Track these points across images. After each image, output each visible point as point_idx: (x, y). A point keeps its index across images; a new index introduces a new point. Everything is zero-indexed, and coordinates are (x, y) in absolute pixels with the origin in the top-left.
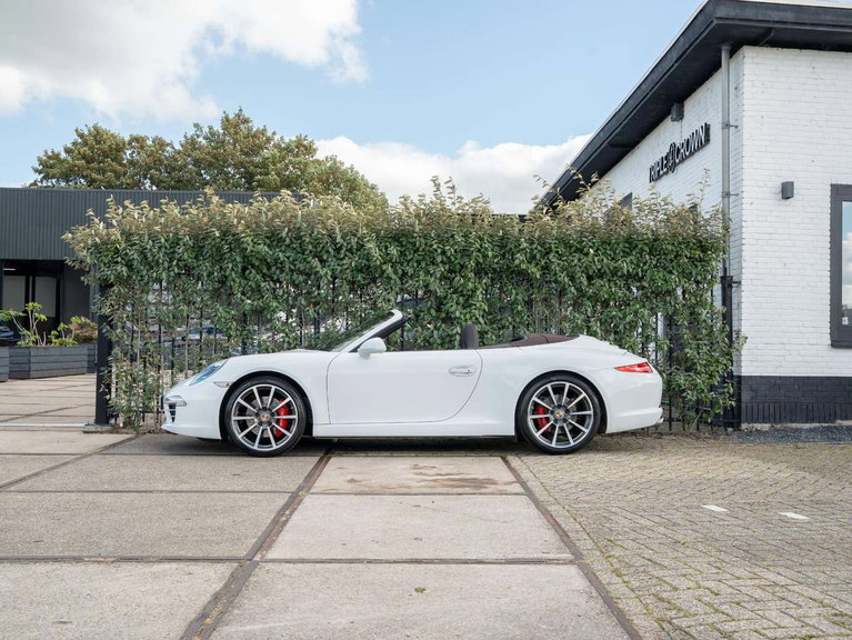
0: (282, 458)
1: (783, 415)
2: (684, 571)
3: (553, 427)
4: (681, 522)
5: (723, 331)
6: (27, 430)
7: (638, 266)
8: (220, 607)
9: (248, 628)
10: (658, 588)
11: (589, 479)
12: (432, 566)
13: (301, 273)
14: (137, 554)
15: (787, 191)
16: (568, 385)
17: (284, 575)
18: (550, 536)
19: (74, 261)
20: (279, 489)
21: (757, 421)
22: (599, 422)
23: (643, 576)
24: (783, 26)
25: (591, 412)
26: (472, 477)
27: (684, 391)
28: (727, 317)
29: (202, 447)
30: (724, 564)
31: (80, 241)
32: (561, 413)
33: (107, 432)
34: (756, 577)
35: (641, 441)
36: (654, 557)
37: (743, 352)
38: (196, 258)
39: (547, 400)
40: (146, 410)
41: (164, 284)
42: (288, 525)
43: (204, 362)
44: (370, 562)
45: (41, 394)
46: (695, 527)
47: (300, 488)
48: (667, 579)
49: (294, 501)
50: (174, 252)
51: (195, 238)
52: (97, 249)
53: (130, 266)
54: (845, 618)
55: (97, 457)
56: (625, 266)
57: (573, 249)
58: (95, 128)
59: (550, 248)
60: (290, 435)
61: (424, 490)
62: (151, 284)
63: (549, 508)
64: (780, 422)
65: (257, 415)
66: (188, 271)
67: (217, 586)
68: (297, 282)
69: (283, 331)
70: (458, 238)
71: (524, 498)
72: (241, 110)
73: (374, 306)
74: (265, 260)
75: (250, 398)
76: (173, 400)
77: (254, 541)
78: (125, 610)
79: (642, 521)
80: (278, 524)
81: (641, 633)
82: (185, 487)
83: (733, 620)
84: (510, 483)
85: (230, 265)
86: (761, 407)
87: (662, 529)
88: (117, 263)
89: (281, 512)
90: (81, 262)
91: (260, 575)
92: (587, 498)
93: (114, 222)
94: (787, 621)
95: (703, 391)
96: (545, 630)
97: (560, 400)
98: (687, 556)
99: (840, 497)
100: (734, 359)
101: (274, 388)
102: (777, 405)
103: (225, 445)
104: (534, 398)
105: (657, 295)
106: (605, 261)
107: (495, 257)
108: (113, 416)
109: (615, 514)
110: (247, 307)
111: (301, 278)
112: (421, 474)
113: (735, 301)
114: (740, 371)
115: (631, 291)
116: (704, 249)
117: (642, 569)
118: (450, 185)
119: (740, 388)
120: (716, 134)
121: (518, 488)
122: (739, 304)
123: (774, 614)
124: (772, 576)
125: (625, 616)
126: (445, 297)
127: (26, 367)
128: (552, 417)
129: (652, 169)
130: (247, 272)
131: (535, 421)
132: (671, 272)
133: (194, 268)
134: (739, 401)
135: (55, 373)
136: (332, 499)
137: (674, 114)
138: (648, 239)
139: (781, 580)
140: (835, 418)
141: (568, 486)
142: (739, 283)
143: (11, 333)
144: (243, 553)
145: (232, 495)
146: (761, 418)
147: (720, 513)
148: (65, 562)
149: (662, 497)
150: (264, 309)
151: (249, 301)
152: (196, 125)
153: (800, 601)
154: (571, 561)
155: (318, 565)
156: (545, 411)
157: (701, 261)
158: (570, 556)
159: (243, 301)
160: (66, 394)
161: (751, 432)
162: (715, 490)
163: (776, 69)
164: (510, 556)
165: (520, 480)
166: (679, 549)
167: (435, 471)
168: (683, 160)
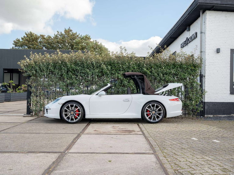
0: (77, 124)
1: (216, 113)
2: (183, 157)
3: (152, 116)
4: (184, 142)
5: (200, 90)
6: (8, 116)
7: (177, 72)
8: (54, 166)
9: (61, 171)
10: (175, 161)
11: (161, 130)
12: (114, 154)
13: (83, 73)
14: (33, 151)
15: (218, 51)
16: (156, 104)
17: (73, 157)
18: (148, 146)
19: (21, 70)
20: (75, 133)
21: (209, 114)
22: (164, 114)
23: (172, 158)
24: (217, 5)
25: (162, 112)
26: (129, 129)
27: (189, 106)
28: (201, 86)
29: (55, 121)
30: (194, 155)
31: (22, 64)
32: (154, 112)
33: (30, 116)
34: (203, 158)
35: (177, 120)
36: (176, 153)
37: (205, 95)
38: (54, 69)
39: (150, 108)
40: (41, 110)
41: (45, 76)
42: (76, 143)
43: (57, 97)
44: (97, 153)
45: (13, 106)
46: (188, 144)
47: (81, 132)
48: (178, 159)
49: (79, 136)
50: (48, 67)
51: (54, 63)
52: (27, 66)
53: (36, 71)
54: (226, 170)
55: (26, 124)
56: (173, 71)
57: (159, 67)
58: (30, 32)
59: (152, 66)
60: (79, 118)
61: (115, 133)
62: (42, 76)
63: (149, 138)
64: (216, 115)
65: (70, 112)
66: (52, 72)
67: (54, 160)
68: (82, 76)
69: (78, 89)
70: (127, 64)
71: (142, 136)
72: (69, 28)
73: (103, 82)
74: (73, 69)
75: (68, 107)
76: (47, 108)
77: (66, 147)
78: (28, 166)
79: (174, 142)
80: (73, 142)
81: (169, 174)
82: (49, 132)
83: (195, 170)
84: (139, 131)
85: (64, 71)
86: (210, 111)
87: (179, 145)
88: (32, 70)
89: (75, 139)
90: (23, 70)
91: (67, 157)
92: (159, 136)
93: (32, 59)
94: (210, 171)
95: (194, 106)
96: (143, 173)
97: (154, 108)
98: (185, 152)
99: (230, 136)
100: (203, 97)
101: (75, 105)
102: (215, 110)
103: (61, 120)
104: (147, 108)
105: (182, 79)
106: (167, 70)
107: (137, 69)
108: (31, 112)
109: (167, 140)
110: (69, 83)
111: (83, 74)
112: (115, 129)
113: (203, 81)
114: (205, 100)
115: (174, 78)
116: (195, 67)
117: (172, 156)
118: (125, 49)
119: (204, 105)
120: (199, 35)
121: (141, 133)
122: (205, 82)
123: (206, 169)
124: (207, 158)
125: (165, 169)
126: (123, 80)
127: (9, 98)
128: (151, 113)
129: (181, 45)
130: (68, 73)
131: (147, 114)
132: (185, 73)
133: (54, 72)
134: (204, 109)
135: (17, 100)
136: (89, 135)
137: (187, 29)
138: (179, 64)
139: (210, 159)
140: (231, 114)
141: (155, 132)
142: (205, 76)
143: (6, 89)
144: (62, 151)
145: (62, 134)
146: (210, 114)
147: (195, 140)
148: (13, 153)
149: (180, 135)
150: (73, 83)
151: (69, 81)
152: (58, 32)
153: (214, 165)
154: (153, 153)
155: (83, 154)
156: (150, 111)
157: (194, 70)
158: (152, 152)
159: (67, 81)
160: (20, 106)
161: (207, 117)
162: (195, 134)
163: (216, 17)
164: (136, 152)
165: (142, 131)
166: (183, 150)
167: (119, 128)
168: (190, 42)
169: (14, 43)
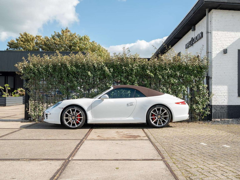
1: (224, 116)
2: (194, 163)
3: (157, 120)
4: (193, 148)
7: (182, 73)
8: (59, 173)
10: (186, 167)
11: (167, 135)
12: (121, 161)
13: (84, 76)
14: (36, 158)
15: (225, 51)
16: (161, 108)
17: (78, 164)
18: (155, 152)
19: (18, 72)
20: (77, 139)
22: (170, 118)
23: (182, 164)
24: (224, 4)
25: (168, 116)
26: (133, 135)
27: (195, 109)
28: (208, 88)
30: (205, 160)
31: (20, 66)
32: (160, 116)
33: (28, 122)
34: (215, 164)
35: (183, 124)
36: (185, 158)
37: (213, 98)
38: (54, 71)
39: (155, 112)
40: (39, 115)
41: (44, 79)
42: (80, 149)
43: (56, 102)
44: (103, 160)
45: (9, 111)
46: (197, 150)
47: (83, 138)
48: (189, 165)
49: (81, 142)
50: (47, 70)
51: (54, 65)
52: (25, 69)
53: (34, 74)
55: (25, 129)
57: (163, 69)
58: (25, 33)
59: (157, 68)
60: (81, 123)
61: (119, 139)
62: (40, 79)
63: (155, 144)
64: (223, 118)
65: (71, 117)
66: (51, 75)
67: (59, 168)
68: (83, 78)
69: (79, 93)
70: (130, 66)
71: (148, 141)
72: (67, 28)
73: (106, 85)
74: (74, 72)
75: (69, 112)
76: (47, 113)
77: (70, 154)
78: (31, 175)
79: (182, 148)
80: (77, 149)
82: (50, 138)
83: (207, 177)
84: (144, 137)
85: (64, 74)
86: (218, 114)
87: (188, 150)
88: (31, 73)
89: (77, 146)
90: (20, 73)
91: (71, 164)
92: (166, 141)
93: (30, 61)
94: (223, 177)
95: (201, 110)
97: (159, 112)
98: (195, 158)
100: (210, 100)
101: (76, 109)
102: (222, 114)
103: (62, 126)
104: (152, 112)
105: (187, 82)
106: (172, 72)
107: (140, 71)
108: (30, 117)
109: (175, 146)
110: (69, 86)
112: (119, 134)
113: (210, 83)
114: (212, 104)
115: (180, 81)
116: (201, 68)
117: (182, 162)
118: (128, 50)
119: (212, 109)
120: (205, 35)
121: (146, 138)
123: (219, 175)
124: (219, 164)
125: (176, 176)
127: (5, 103)
129: (186, 45)
130: (69, 75)
131: (152, 118)
132: (191, 75)
133: (53, 74)
134: (211, 112)
135: (13, 104)
136: (93, 141)
137: (193, 29)
138: (185, 66)
139: (222, 165)
141: (161, 137)
142: (211, 78)
144: (66, 158)
145: (64, 140)
146: (218, 117)
147: (205, 145)
148: (14, 160)
149: (188, 141)
150: (73, 86)
151: (69, 84)
152: (55, 32)
153: (227, 171)
154: (161, 160)
155: (88, 161)
156: (155, 116)
157: (200, 72)
158: (161, 158)
159: (67, 84)
160: (16, 111)
161: (215, 121)
162: (204, 138)
163: (222, 16)
164: (144, 158)
165: (147, 136)
166: (193, 156)
167: (123, 133)
168: (195, 42)
169: (8, 44)
